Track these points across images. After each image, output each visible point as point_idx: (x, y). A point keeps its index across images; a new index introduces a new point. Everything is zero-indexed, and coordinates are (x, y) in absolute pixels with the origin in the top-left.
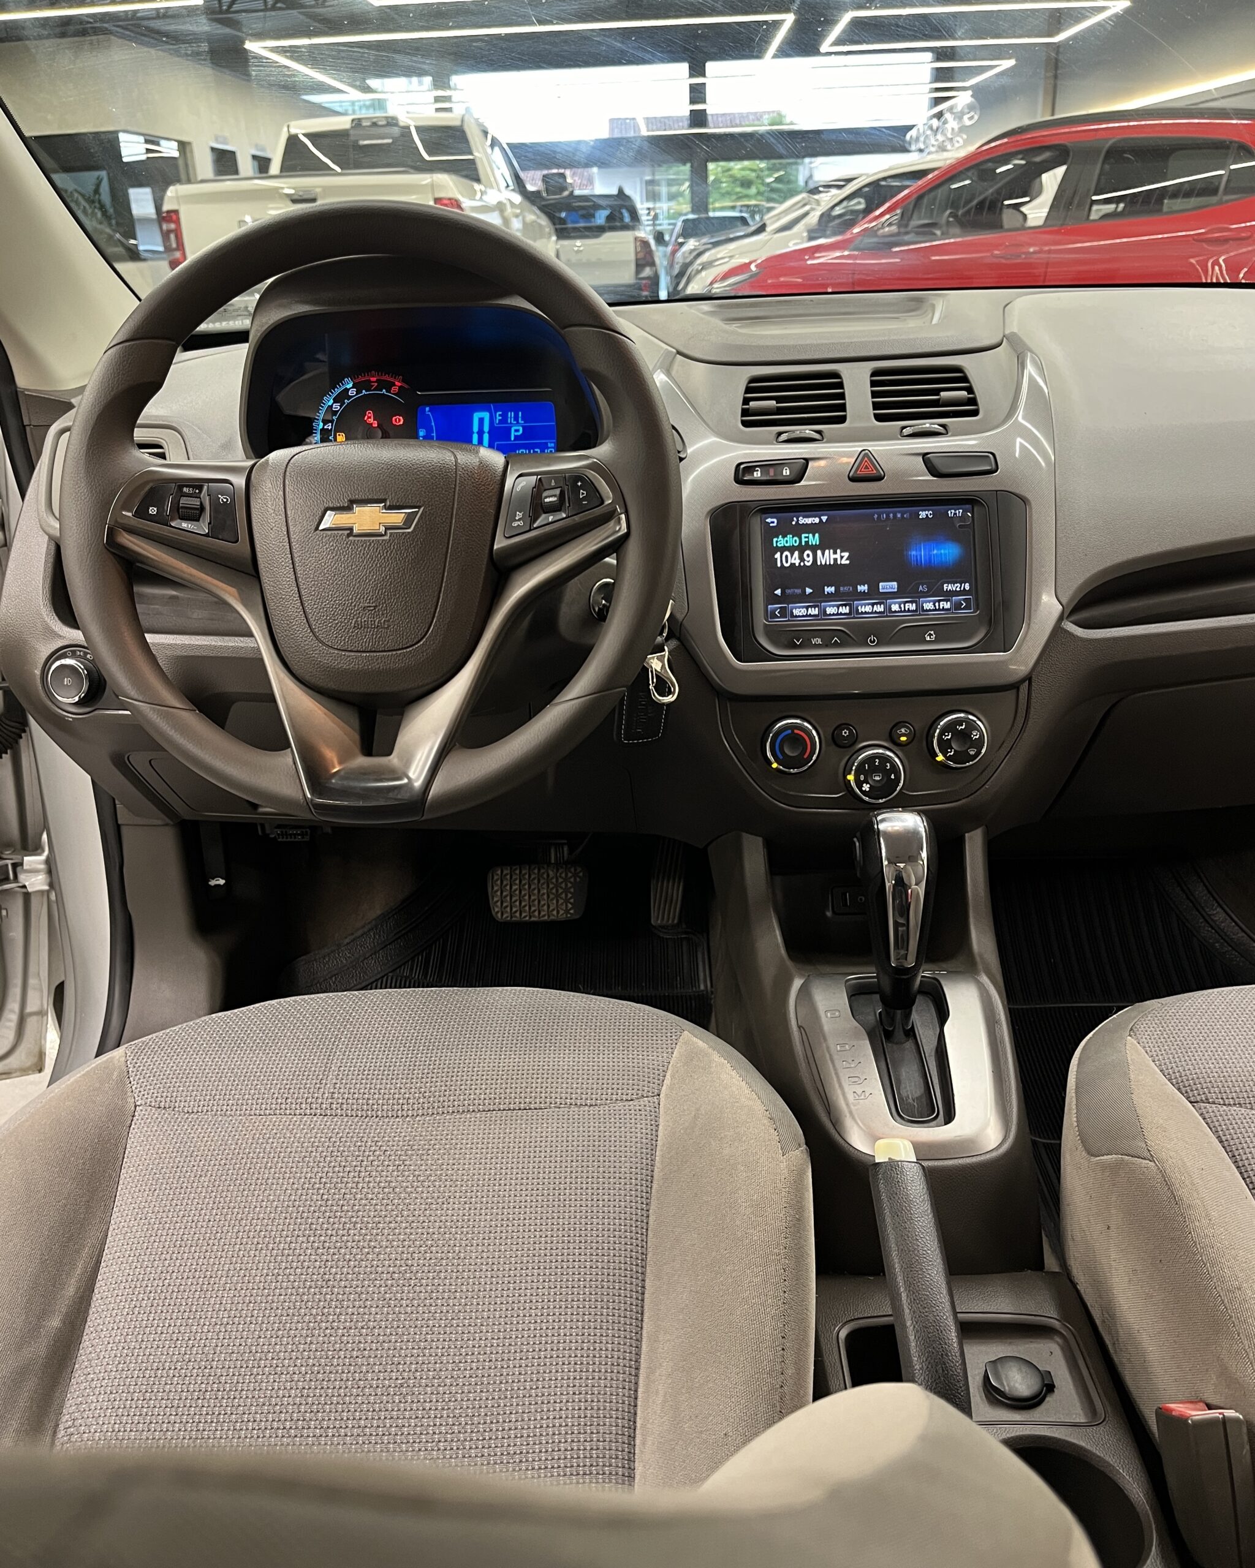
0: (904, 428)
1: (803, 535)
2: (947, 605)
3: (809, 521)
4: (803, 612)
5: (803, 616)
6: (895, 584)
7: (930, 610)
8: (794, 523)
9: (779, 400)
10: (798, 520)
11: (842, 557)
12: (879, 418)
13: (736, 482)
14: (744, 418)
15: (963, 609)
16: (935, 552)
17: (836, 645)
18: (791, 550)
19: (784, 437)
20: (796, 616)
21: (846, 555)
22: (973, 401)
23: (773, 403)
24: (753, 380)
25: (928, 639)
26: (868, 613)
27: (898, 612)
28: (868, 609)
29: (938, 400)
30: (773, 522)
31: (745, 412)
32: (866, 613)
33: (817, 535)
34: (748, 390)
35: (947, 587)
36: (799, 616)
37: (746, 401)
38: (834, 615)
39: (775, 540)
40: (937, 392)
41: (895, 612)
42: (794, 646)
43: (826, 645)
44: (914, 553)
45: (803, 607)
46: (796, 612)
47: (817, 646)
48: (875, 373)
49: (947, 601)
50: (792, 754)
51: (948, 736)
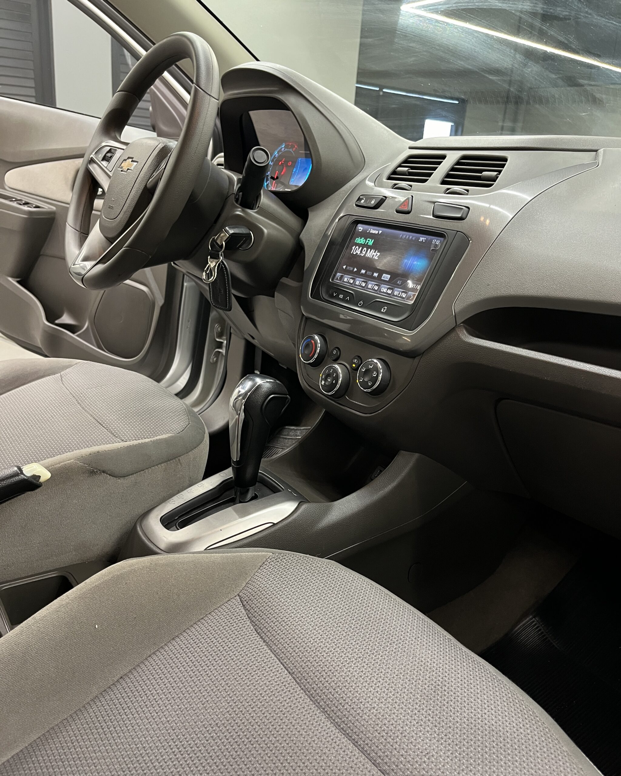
0: (448, 189)
2: (404, 295)
3: (374, 232)
4: (347, 280)
5: (346, 282)
6: (389, 277)
7: (395, 296)
8: (368, 231)
9: (411, 168)
10: (370, 230)
11: (376, 255)
12: (442, 182)
13: (355, 205)
14: (390, 176)
16: (415, 263)
17: (346, 301)
18: (360, 246)
19: (394, 186)
20: (344, 282)
21: (379, 254)
22: (495, 179)
23: (408, 169)
24: (410, 157)
25: (382, 311)
27: (382, 292)
28: (372, 287)
29: (481, 176)
30: (360, 229)
31: (392, 173)
32: (370, 288)
33: (373, 240)
34: (403, 162)
37: (397, 167)
38: (357, 285)
39: (357, 239)
40: (482, 171)
42: (332, 296)
43: (343, 299)
44: (406, 261)
45: (349, 278)
46: (345, 279)
47: (339, 299)
48: (461, 158)
50: (306, 352)
51: (364, 369)
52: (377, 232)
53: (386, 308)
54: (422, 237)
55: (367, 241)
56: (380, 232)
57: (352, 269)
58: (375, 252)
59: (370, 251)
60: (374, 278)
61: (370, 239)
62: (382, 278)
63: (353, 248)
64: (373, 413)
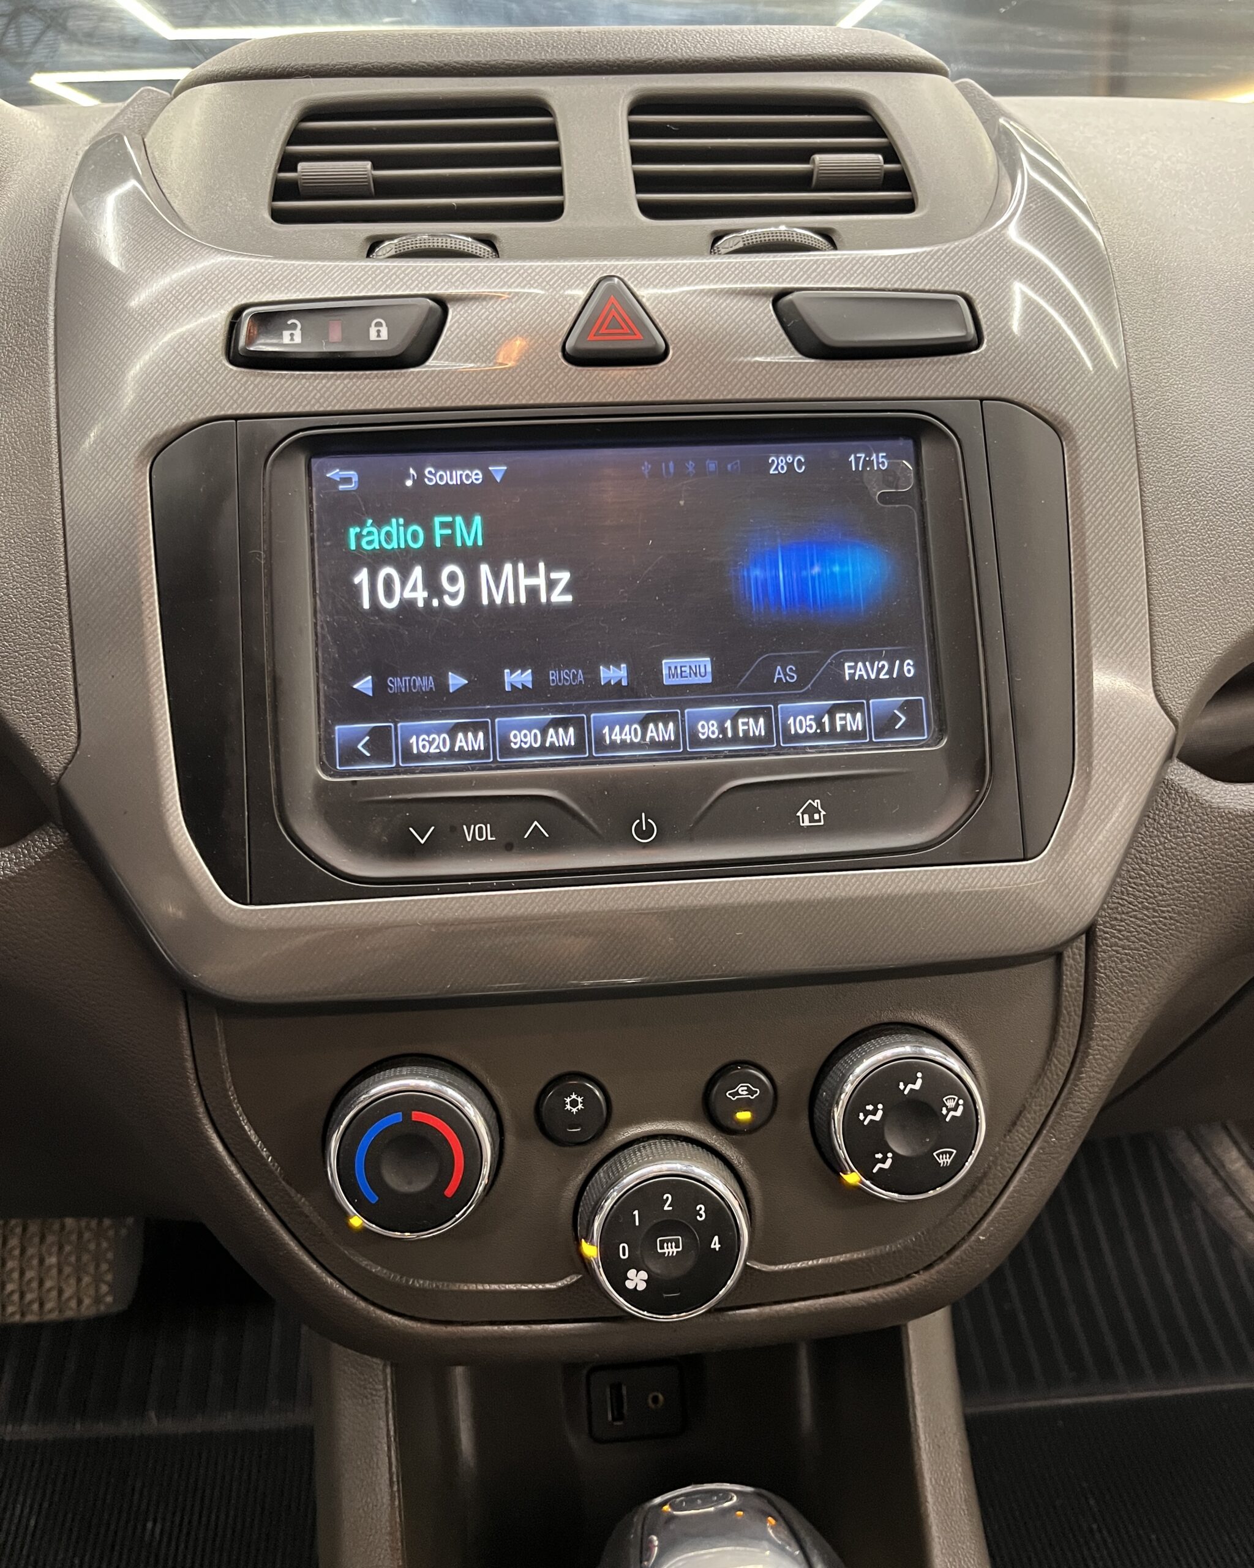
0: (721, 234)
1: (438, 520)
2: (854, 722)
3: (454, 477)
4: (439, 743)
5: (440, 756)
6: (705, 663)
7: (807, 737)
8: (409, 483)
9: (382, 161)
10: (421, 475)
11: (551, 585)
12: (650, 210)
13: (232, 362)
14: (280, 203)
15: (902, 731)
16: (816, 570)
17: (537, 845)
18: (403, 560)
20: (421, 757)
21: (564, 577)
22: (898, 180)
23: (365, 166)
25: (806, 822)
26: (632, 746)
27: (716, 742)
28: (629, 734)
29: (807, 175)
30: (348, 480)
31: (282, 190)
32: (624, 745)
33: (477, 520)
34: (296, 136)
35: (856, 670)
36: (428, 757)
37: (288, 162)
38: (531, 751)
39: (353, 531)
40: (805, 155)
41: (709, 741)
42: (409, 850)
43: (508, 845)
44: (755, 573)
45: (439, 731)
46: (418, 744)
47: (479, 849)
48: (639, 106)
49: (853, 709)
50: (406, 1188)
51: (874, 1113)
52: (476, 476)
53: (817, 803)
54: (778, 453)
55: (439, 533)
56: (498, 471)
57: (425, 683)
58: (531, 571)
59: (497, 575)
60: (617, 690)
61: (452, 512)
62: (666, 681)
63: (356, 580)
64: (941, 1259)
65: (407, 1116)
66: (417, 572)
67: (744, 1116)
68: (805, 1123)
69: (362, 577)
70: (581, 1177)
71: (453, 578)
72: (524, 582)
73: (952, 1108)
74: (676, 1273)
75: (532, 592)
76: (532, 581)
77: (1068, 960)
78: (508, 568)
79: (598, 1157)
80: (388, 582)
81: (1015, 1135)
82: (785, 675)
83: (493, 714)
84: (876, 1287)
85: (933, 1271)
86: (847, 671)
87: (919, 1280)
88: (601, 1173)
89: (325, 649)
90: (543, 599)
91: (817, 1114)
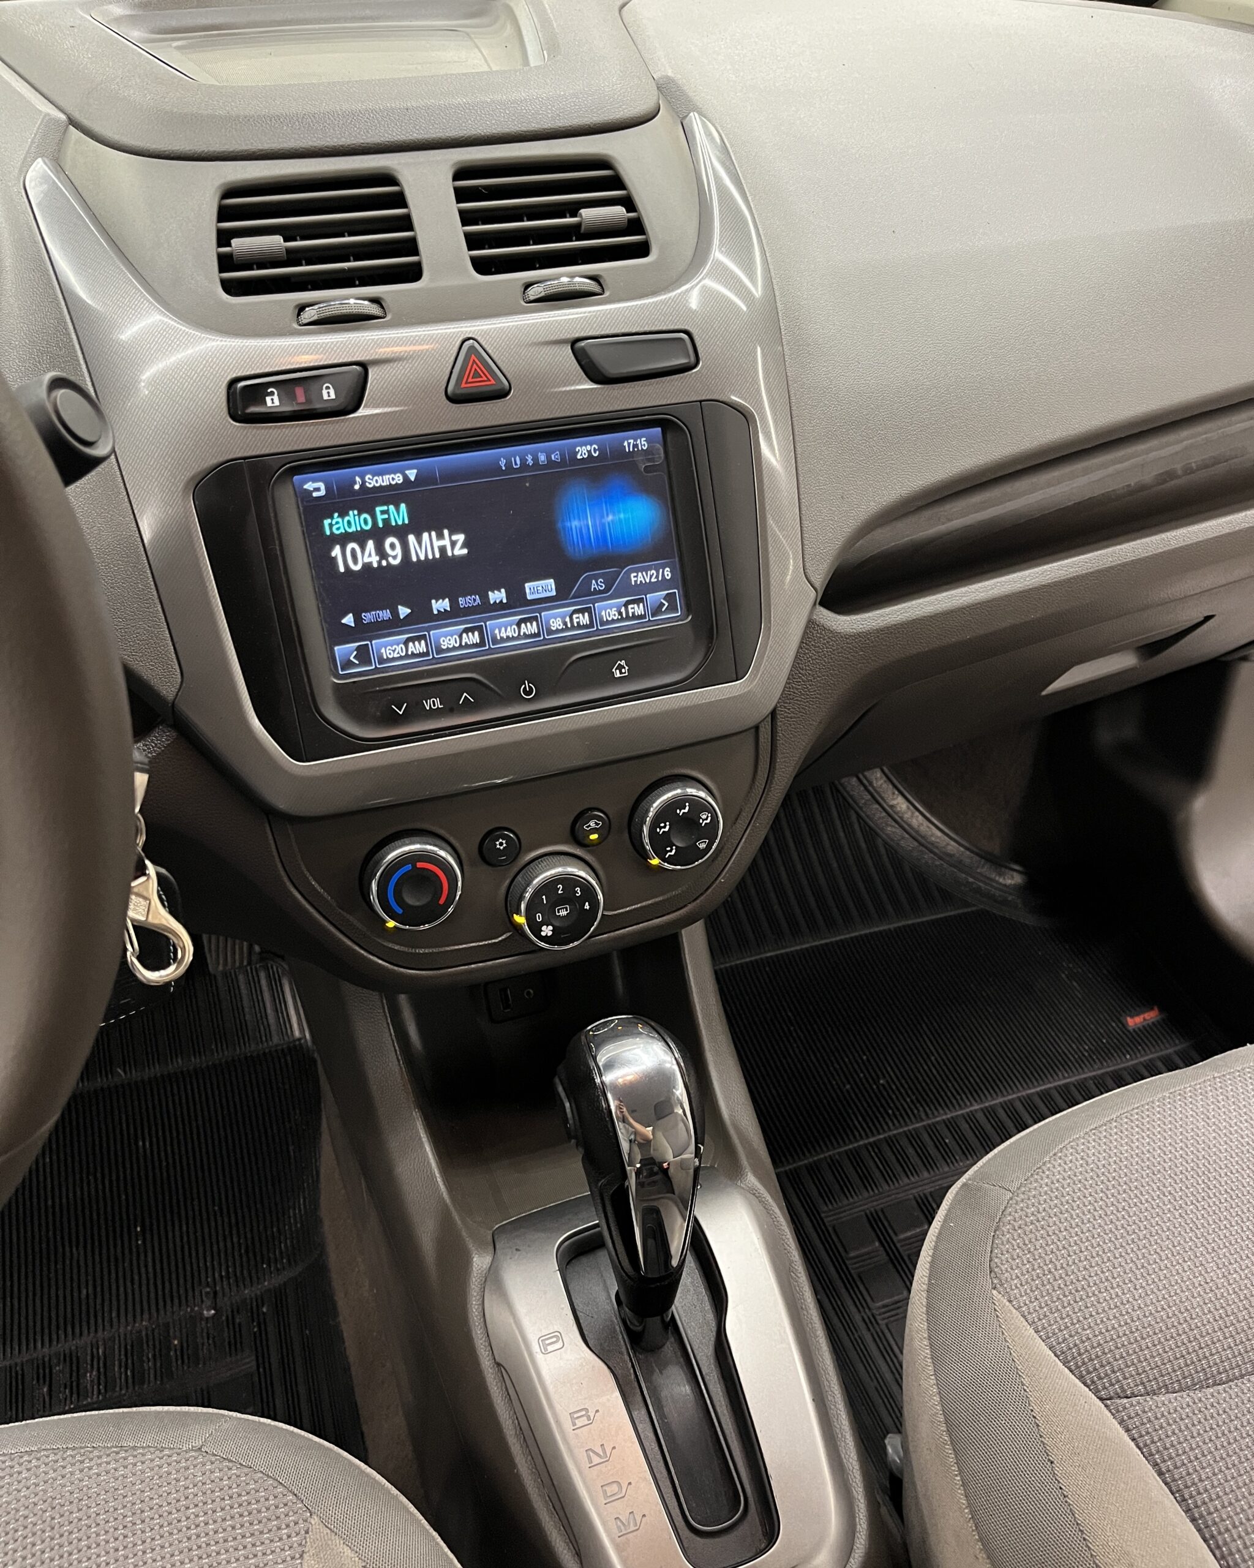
0: (527, 286)
1: (378, 509)
2: (639, 610)
3: (385, 480)
4: (399, 650)
9: (288, 233)
11: (453, 544)
12: (483, 266)
13: (234, 418)
14: (226, 275)
15: (666, 612)
16: (610, 518)
19: (310, 314)
21: (460, 538)
22: (636, 226)
23: (278, 240)
24: (231, 192)
25: (618, 674)
26: (513, 638)
28: (511, 632)
29: (578, 226)
31: (226, 263)
32: (508, 639)
33: (403, 506)
34: (224, 214)
35: (638, 578)
36: (394, 659)
37: (224, 238)
38: (454, 649)
40: (573, 209)
41: (558, 631)
44: (575, 524)
48: (461, 173)
49: (637, 602)
50: (417, 904)
51: (664, 827)
52: (398, 479)
53: (623, 663)
54: (581, 445)
55: (380, 518)
56: (412, 474)
57: (385, 615)
58: (440, 536)
60: (500, 606)
61: (386, 503)
62: (529, 597)
63: (333, 554)
64: (702, 894)
65: (414, 866)
66: (370, 545)
67: (594, 837)
68: (626, 835)
69: (336, 551)
70: (507, 882)
71: (393, 546)
72: (437, 543)
73: (705, 818)
74: (566, 924)
75: (443, 550)
76: (441, 543)
77: (762, 729)
78: (425, 535)
79: (516, 870)
80: (353, 553)
81: (737, 825)
82: (598, 585)
83: (428, 630)
84: (668, 914)
85: (698, 901)
86: (633, 579)
87: (690, 907)
88: (519, 878)
89: (323, 602)
90: (450, 554)
91: (633, 830)
